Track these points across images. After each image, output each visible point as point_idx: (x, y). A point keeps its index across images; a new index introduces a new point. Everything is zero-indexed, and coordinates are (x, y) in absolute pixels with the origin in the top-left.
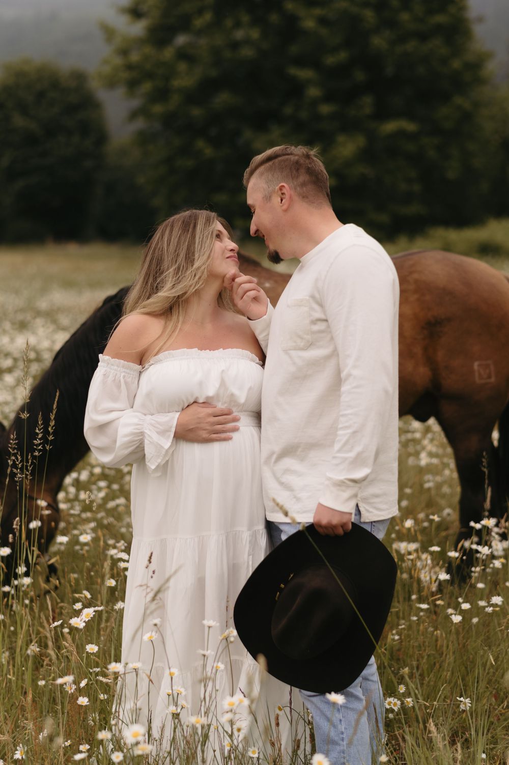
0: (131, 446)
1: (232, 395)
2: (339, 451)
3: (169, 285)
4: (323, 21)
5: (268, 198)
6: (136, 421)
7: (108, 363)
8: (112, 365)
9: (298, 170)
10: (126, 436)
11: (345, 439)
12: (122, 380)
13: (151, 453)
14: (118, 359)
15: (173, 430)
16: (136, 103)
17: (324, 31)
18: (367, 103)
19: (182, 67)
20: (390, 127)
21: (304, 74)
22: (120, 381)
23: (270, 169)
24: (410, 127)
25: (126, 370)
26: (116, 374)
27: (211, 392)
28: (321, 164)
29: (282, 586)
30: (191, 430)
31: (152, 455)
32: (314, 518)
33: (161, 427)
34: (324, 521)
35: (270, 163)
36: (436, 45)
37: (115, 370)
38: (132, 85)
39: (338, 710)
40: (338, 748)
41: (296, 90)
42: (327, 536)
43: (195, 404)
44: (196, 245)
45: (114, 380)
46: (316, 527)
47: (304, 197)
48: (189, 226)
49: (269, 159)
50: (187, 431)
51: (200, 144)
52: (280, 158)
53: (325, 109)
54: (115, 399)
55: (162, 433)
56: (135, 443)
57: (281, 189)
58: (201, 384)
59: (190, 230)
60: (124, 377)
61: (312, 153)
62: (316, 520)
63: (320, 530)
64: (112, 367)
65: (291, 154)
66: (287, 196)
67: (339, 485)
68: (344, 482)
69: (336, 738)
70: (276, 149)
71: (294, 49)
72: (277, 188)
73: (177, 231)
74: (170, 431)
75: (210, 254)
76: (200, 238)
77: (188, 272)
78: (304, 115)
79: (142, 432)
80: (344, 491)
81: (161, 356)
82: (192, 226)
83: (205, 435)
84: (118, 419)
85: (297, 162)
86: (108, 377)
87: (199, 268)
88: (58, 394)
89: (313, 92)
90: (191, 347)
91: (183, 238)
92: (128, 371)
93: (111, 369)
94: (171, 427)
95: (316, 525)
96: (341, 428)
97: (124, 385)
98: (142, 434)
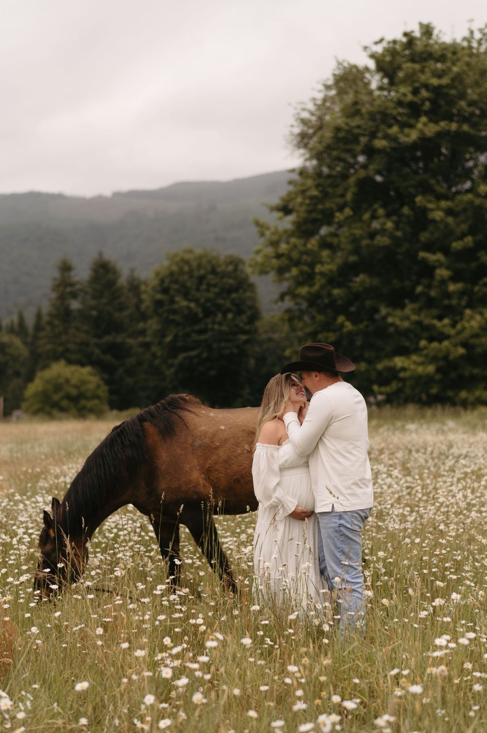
4: (449, 212)
16: (285, 285)
17: (450, 220)
19: (325, 253)
38: (281, 271)
51: (341, 319)
53: (454, 287)
71: (424, 237)
78: (434, 293)
89: (442, 273)
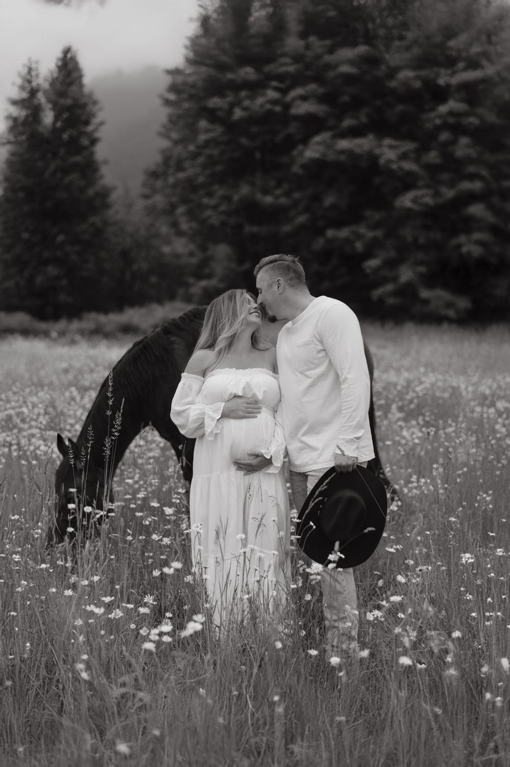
0: (198, 422)
1: (255, 394)
5: (270, 286)
7: (186, 377)
8: (188, 378)
9: (288, 270)
10: (195, 416)
13: (209, 423)
22: (192, 387)
23: (273, 269)
26: (190, 383)
28: (301, 266)
30: (233, 411)
33: (214, 408)
35: (272, 265)
36: (74, 178)
37: (190, 380)
39: (341, 574)
40: (343, 596)
43: (235, 397)
45: (189, 386)
47: (292, 286)
48: (232, 298)
49: (271, 262)
50: (230, 412)
52: (278, 262)
55: (215, 412)
56: (200, 420)
57: (278, 281)
60: (195, 384)
61: (296, 259)
65: (285, 260)
66: (282, 285)
67: (350, 442)
69: (341, 590)
70: (276, 256)
72: (276, 280)
73: (226, 302)
81: (214, 372)
82: (233, 297)
83: (241, 414)
84: (190, 408)
85: (288, 266)
86: (186, 384)
88: (124, 400)
90: (231, 367)
92: (196, 380)
93: (188, 380)
96: (345, 409)
98: (204, 414)
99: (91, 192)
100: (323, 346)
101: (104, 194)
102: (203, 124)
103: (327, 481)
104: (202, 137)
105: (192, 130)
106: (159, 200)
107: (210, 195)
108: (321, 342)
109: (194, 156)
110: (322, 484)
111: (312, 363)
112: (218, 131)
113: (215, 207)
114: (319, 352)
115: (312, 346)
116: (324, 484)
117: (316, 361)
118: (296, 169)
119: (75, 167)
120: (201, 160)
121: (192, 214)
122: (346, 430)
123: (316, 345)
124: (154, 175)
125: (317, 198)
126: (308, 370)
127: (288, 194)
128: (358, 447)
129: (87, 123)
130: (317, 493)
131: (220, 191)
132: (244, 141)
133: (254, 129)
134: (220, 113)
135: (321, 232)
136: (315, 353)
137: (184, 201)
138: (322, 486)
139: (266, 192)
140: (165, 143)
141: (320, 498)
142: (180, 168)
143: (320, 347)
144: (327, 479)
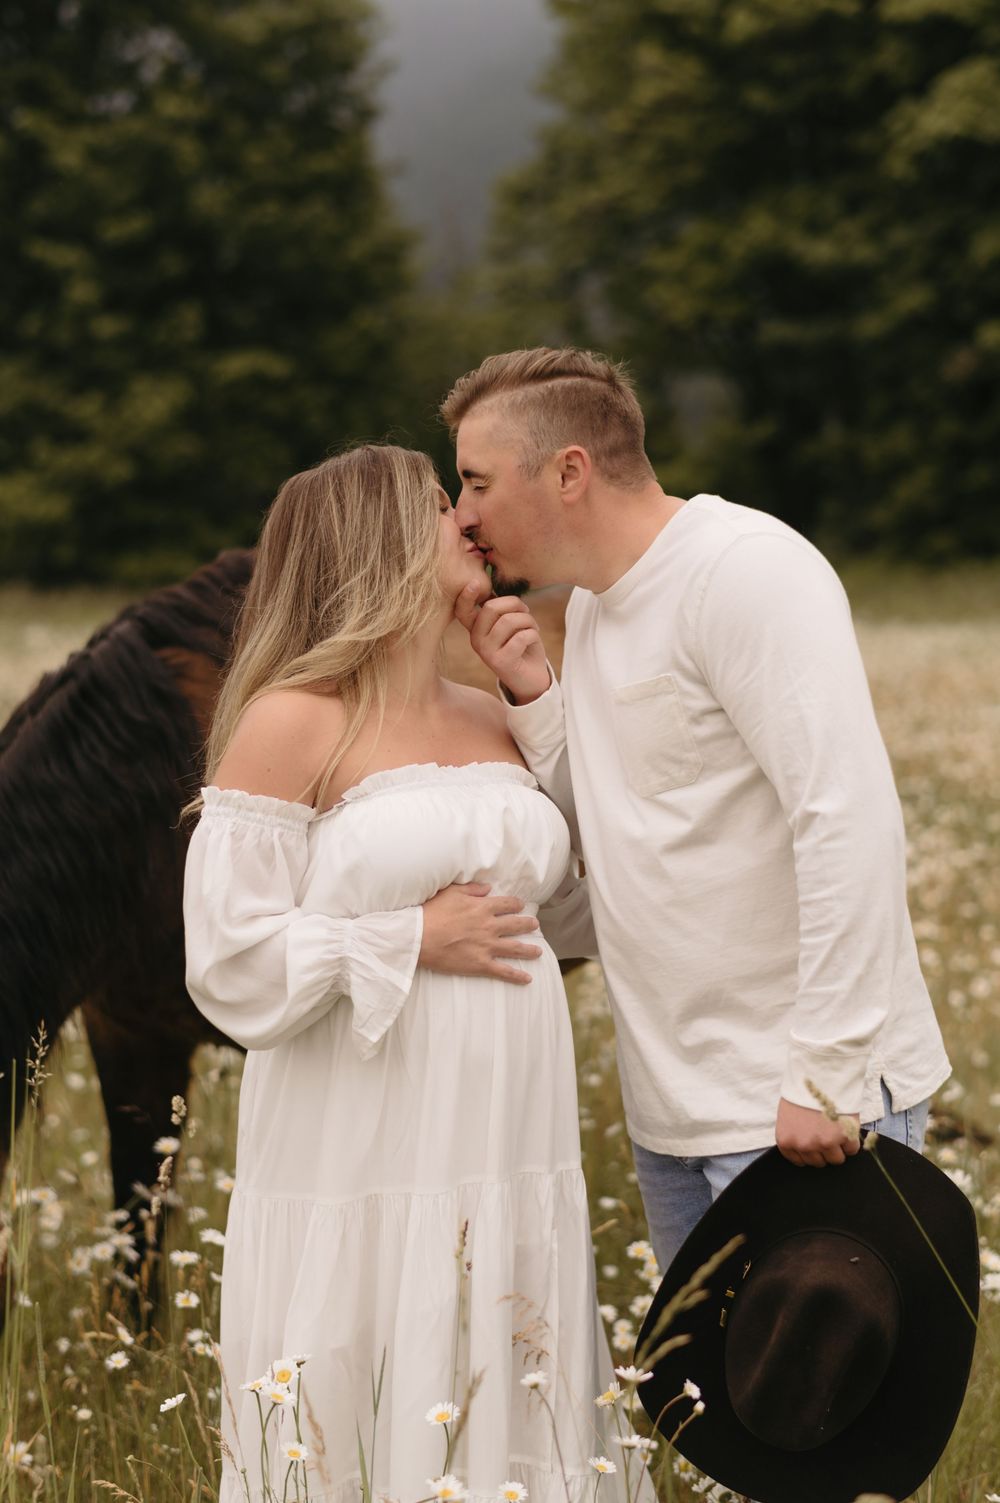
0: (313, 995)
2: (814, 980)
3: (353, 618)
4: (95, 155)
5: (532, 470)
6: (322, 933)
7: (240, 807)
8: (251, 810)
9: (605, 416)
10: (309, 969)
11: (822, 955)
12: (277, 844)
13: (369, 1006)
14: (264, 794)
15: (417, 948)
17: (99, 177)
18: (188, 320)
20: (236, 365)
21: (61, 256)
22: (272, 847)
24: (275, 365)
25: (282, 821)
26: (262, 831)
27: (487, 859)
29: (730, 1293)
30: (453, 946)
31: (372, 1011)
32: (777, 1135)
33: (386, 944)
34: (804, 1140)
36: (316, 212)
37: (259, 821)
41: (45, 287)
42: (809, 1169)
43: (455, 887)
44: (404, 523)
45: (259, 845)
46: (784, 1153)
50: (446, 947)
52: (567, 381)
53: (107, 327)
54: (259, 888)
55: (391, 957)
56: (322, 986)
57: (568, 455)
58: (468, 841)
59: (384, 492)
60: (281, 835)
62: (784, 1139)
63: (795, 1159)
64: (251, 815)
66: (583, 475)
68: (835, 1051)
71: (39, 206)
72: (561, 453)
74: (410, 952)
75: (436, 544)
76: (407, 508)
77: (396, 588)
78: (63, 335)
79: (341, 959)
80: (836, 1069)
81: (364, 783)
83: (482, 957)
84: (277, 933)
86: (244, 836)
87: (419, 576)
89: (82, 292)
90: (423, 760)
91: (370, 509)
92: (289, 822)
93: (248, 819)
94: (411, 942)
95: (785, 1149)
96: (810, 932)
97: (282, 855)
98: (342, 962)
99: (357, 249)
100: (712, 695)
101: (392, 253)
102: (649, 55)
103: (705, 1270)
104: (646, 92)
105: (623, 74)
106: (538, 263)
107: (667, 242)
108: (703, 681)
109: (628, 141)
110: (686, 1281)
111: (679, 762)
112: (688, 74)
113: (682, 277)
114: (697, 719)
115: (671, 698)
116: (696, 1281)
117: (692, 756)
118: (898, 166)
119: (320, 184)
120: (645, 153)
121: (625, 298)
122: (813, 1012)
123: (685, 694)
124: (524, 197)
125: (954, 242)
126: (668, 788)
127: (876, 232)
128: (862, 1074)
129: (346, 66)
130: (666, 1317)
131: (693, 231)
132: (758, 97)
133: (784, 64)
134: (696, 29)
135: (963, 332)
136: (682, 723)
137: (601, 260)
138: (684, 1291)
139: (815, 227)
140: (549, 114)
141: (681, 1340)
142: (587, 172)
143: (702, 702)
144: (706, 1260)
